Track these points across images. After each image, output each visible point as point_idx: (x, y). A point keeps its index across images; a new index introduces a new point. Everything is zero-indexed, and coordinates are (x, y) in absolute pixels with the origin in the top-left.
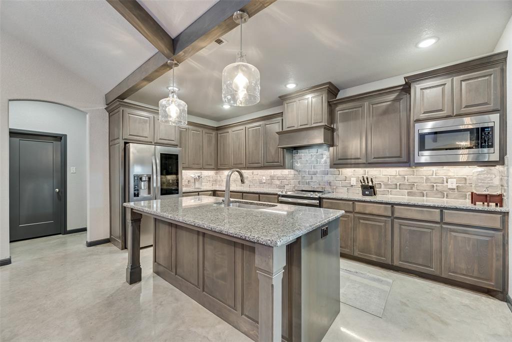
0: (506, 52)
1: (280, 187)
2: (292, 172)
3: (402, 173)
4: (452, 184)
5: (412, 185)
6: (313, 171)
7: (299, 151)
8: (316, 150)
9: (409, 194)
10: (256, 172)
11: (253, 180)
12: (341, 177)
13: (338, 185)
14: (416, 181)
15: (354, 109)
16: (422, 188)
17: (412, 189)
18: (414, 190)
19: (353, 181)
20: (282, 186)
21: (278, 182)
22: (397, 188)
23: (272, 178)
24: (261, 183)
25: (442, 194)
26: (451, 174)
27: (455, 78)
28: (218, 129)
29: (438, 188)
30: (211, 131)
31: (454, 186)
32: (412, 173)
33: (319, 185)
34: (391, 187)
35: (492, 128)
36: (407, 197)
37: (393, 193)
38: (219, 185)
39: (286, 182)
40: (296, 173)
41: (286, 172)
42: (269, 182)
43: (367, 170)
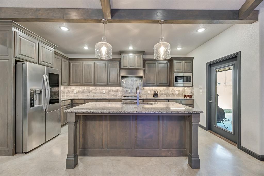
0: (194, 57)
1: (114, 95)
2: (121, 88)
3: (164, 89)
4: (177, 93)
5: (167, 93)
6: (132, 88)
7: (125, 78)
8: (133, 78)
9: (167, 96)
10: (98, 87)
11: (96, 92)
12: (144, 90)
13: (143, 94)
14: (168, 92)
15: (153, 64)
16: (170, 94)
17: (167, 94)
18: (168, 95)
19: (149, 92)
20: (115, 95)
21: (113, 93)
22: (163, 94)
23: (109, 91)
24: (102, 93)
25: (175, 96)
26: (177, 89)
27: (184, 61)
28: (70, 59)
29: (174, 94)
30: (66, 60)
31: (178, 93)
32: (167, 89)
33: (135, 94)
34: (161, 94)
35: (191, 77)
36: (166, 97)
37: (162, 96)
38: (66, 96)
39: (117, 93)
40: (123, 88)
41: (118, 88)
42: (107, 93)
43: (154, 87)
